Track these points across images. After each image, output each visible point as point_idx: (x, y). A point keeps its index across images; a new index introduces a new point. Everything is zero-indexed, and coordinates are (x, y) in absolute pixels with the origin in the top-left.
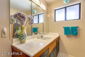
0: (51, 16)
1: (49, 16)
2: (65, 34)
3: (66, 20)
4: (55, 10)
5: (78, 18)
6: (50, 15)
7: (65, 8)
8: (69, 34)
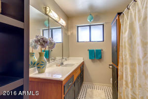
0: (72, 34)
1: (69, 33)
2: (90, 58)
3: (90, 41)
4: (78, 27)
5: (102, 40)
6: (71, 32)
7: (90, 26)
8: (94, 58)
